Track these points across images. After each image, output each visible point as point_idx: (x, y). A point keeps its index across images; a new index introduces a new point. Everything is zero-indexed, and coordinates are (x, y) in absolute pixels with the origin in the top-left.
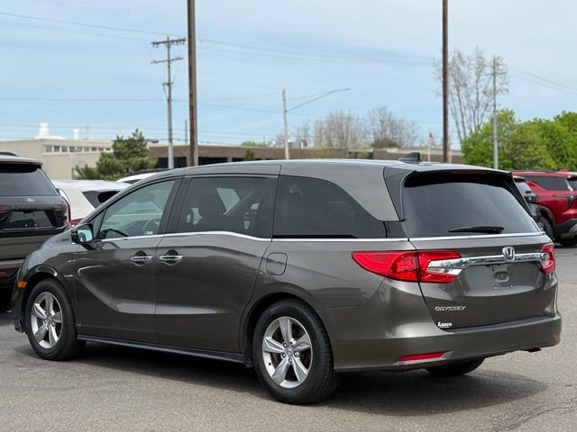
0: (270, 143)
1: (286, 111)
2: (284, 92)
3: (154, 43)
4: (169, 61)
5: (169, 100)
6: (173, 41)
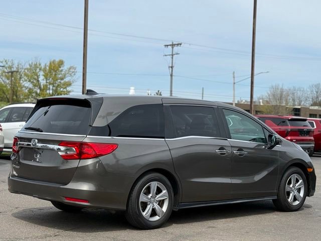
0: (242, 101)
1: (234, 83)
2: (234, 73)
3: (166, 46)
4: (172, 55)
5: (171, 75)
6: (175, 45)
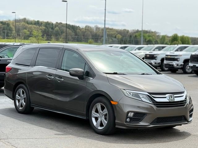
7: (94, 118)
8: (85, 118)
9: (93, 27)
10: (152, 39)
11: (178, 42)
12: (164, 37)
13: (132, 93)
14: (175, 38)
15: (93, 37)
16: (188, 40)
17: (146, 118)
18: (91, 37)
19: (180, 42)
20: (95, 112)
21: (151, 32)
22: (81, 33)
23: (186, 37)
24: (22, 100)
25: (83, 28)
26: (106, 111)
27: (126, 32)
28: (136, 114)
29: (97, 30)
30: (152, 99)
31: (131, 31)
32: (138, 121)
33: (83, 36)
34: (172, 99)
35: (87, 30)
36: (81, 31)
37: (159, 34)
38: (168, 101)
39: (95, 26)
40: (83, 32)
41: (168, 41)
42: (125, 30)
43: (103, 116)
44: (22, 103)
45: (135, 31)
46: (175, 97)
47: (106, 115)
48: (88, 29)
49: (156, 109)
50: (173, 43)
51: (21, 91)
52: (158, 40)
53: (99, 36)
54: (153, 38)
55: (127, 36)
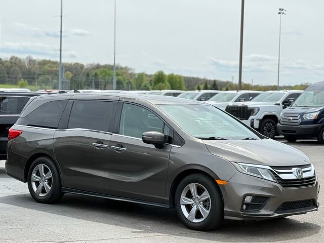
7: (184, 206)
8: (167, 206)
9: (23, 59)
10: (122, 79)
11: (165, 83)
12: (141, 76)
13: (247, 168)
14: (159, 78)
15: (25, 76)
16: (180, 80)
17: (269, 203)
18: (21, 76)
19: (168, 84)
20: (186, 196)
21: (119, 68)
22: (3, 68)
23: (176, 76)
24: (43, 182)
25: (7, 61)
26: (206, 195)
27: (79, 67)
28: (256, 198)
29: (30, 64)
30: (276, 176)
31: (87, 66)
32: (258, 208)
33: (8, 73)
34: (301, 174)
35: (14, 65)
36: (3, 65)
37: (132, 71)
38: (295, 178)
39: (27, 58)
40: (7, 66)
41: (148, 82)
42: (77, 64)
43: (202, 202)
44: (44, 187)
45: (93, 66)
46: (304, 172)
47: (205, 201)
48: (15, 62)
49: (283, 190)
50: (158, 86)
51: (43, 167)
52: (132, 80)
53: (34, 74)
54: (124, 78)
55: (81, 74)
